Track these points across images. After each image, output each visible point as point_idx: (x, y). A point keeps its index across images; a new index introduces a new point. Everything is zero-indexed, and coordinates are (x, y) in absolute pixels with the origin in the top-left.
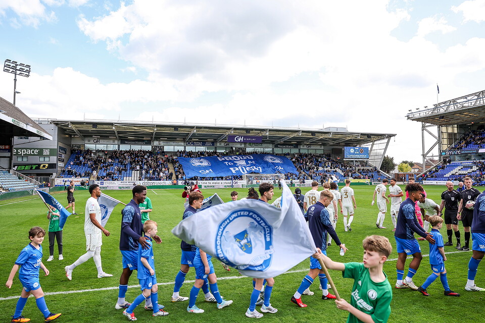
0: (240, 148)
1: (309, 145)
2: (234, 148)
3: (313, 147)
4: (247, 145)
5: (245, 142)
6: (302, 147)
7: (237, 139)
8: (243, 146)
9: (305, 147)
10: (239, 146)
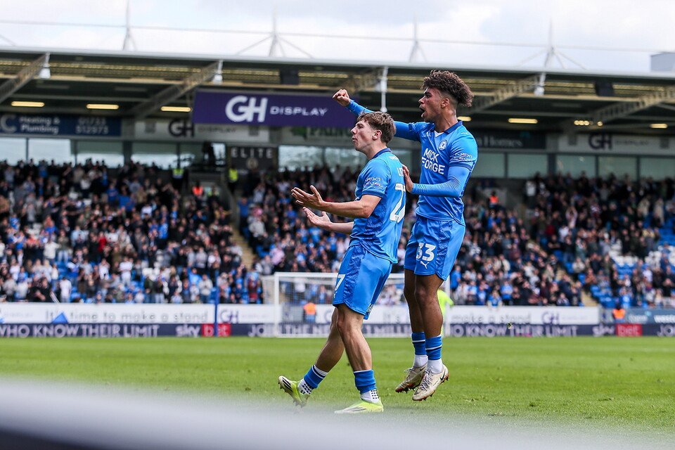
0: (247, 149)
1: (604, 136)
2: (219, 149)
3: (620, 145)
4: (287, 133)
5: (274, 123)
6: (563, 144)
7: (235, 110)
8: (263, 137)
9: (583, 145)
10: (243, 137)
